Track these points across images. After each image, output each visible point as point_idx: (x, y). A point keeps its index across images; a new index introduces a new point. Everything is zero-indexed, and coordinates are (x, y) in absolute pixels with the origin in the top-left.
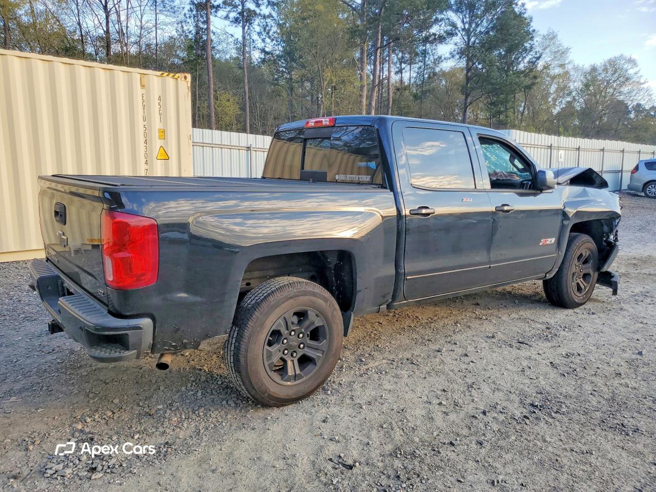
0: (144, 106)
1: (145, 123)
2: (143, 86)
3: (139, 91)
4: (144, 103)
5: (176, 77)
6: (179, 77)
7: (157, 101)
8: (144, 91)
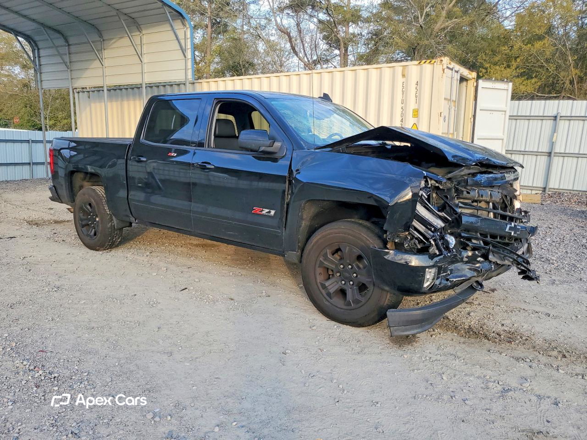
0: (403, 92)
1: (403, 105)
2: (403, 76)
3: (400, 80)
4: (403, 89)
5: (432, 62)
6: (435, 62)
7: (414, 86)
8: (404, 80)
